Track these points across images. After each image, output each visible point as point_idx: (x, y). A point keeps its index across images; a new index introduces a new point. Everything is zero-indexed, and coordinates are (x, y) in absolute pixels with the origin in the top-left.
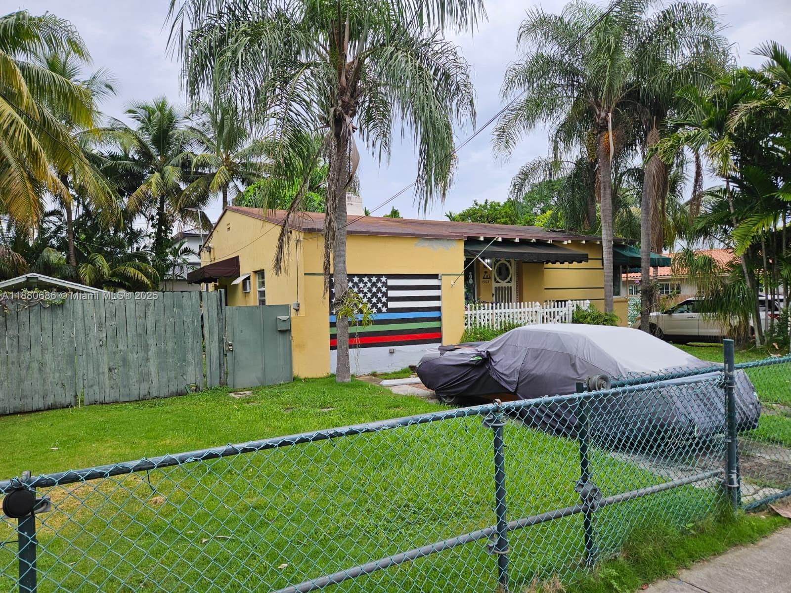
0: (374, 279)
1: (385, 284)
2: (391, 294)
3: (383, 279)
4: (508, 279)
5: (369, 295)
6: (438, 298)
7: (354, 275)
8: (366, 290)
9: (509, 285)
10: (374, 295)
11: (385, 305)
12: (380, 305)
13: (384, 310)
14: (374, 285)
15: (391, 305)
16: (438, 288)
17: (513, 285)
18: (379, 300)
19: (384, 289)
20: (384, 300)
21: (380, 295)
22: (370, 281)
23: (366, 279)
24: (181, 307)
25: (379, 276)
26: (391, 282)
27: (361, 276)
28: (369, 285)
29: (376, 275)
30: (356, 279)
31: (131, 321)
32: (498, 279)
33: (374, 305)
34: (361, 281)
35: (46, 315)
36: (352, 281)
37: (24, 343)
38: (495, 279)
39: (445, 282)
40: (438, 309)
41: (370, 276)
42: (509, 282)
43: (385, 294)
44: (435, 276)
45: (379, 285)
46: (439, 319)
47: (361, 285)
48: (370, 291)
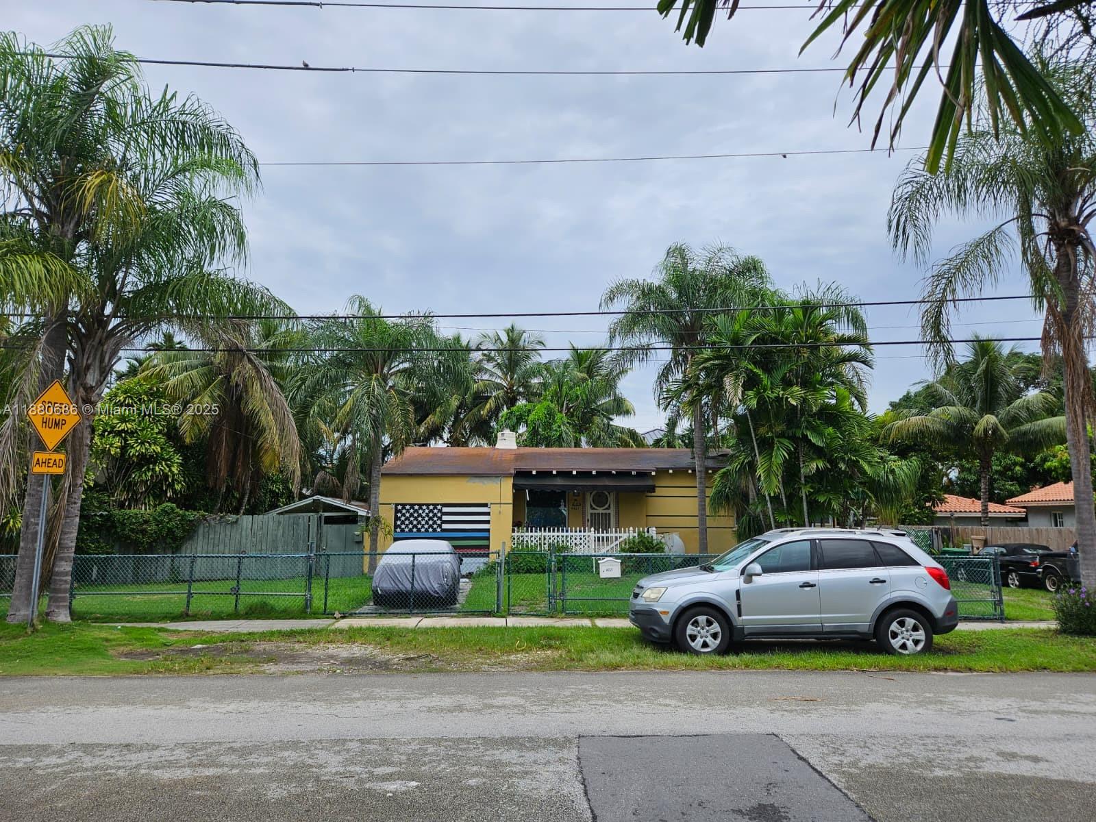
0: (431, 507)
1: (440, 511)
2: (445, 518)
3: (439, 507)
4: (606, 506)
5: (427, 519)
6: (488, 522)
7: (415, 504)
8: (424, 515)
9: (607, 511)
10: (431, 519)
11: (440, 526)
12: (435, 526)
13: (439, 530)
14: (431, 511)
15: (445, 526)
16: (488, 514)
17: (612, 511)
18: (435, 522)
19: (439, 515)
20: (439, 522)
21: (435, 519)
22: (428, 508)
23: (424, 507)
24: (298, 525)
25: (435, 505)
26: (445, 510)
27: (420, 505)
28: (427, 511)
29: (433, 504)
30: (416, 507)
31: (270, 532)
32: (594, 506)
33: (431, 526)
34: (420, 508)
35: (229, 526)
36: (413, 509)
37: (216, 542)
38: (591, 506)
39: (493, 509)
40: (488, 530)
41: (428, 505)
42: (607, 509)
43: (440, 518)
44: (485, 505)
45: (435, 511)
46: (488, 538)
47: (421, 511)
48: (427, 515)
